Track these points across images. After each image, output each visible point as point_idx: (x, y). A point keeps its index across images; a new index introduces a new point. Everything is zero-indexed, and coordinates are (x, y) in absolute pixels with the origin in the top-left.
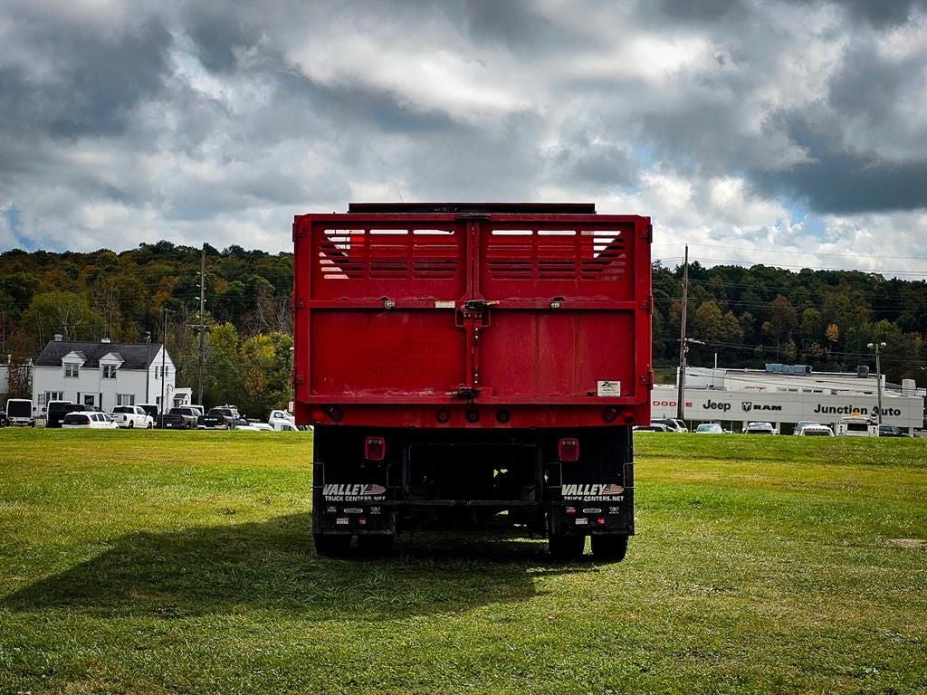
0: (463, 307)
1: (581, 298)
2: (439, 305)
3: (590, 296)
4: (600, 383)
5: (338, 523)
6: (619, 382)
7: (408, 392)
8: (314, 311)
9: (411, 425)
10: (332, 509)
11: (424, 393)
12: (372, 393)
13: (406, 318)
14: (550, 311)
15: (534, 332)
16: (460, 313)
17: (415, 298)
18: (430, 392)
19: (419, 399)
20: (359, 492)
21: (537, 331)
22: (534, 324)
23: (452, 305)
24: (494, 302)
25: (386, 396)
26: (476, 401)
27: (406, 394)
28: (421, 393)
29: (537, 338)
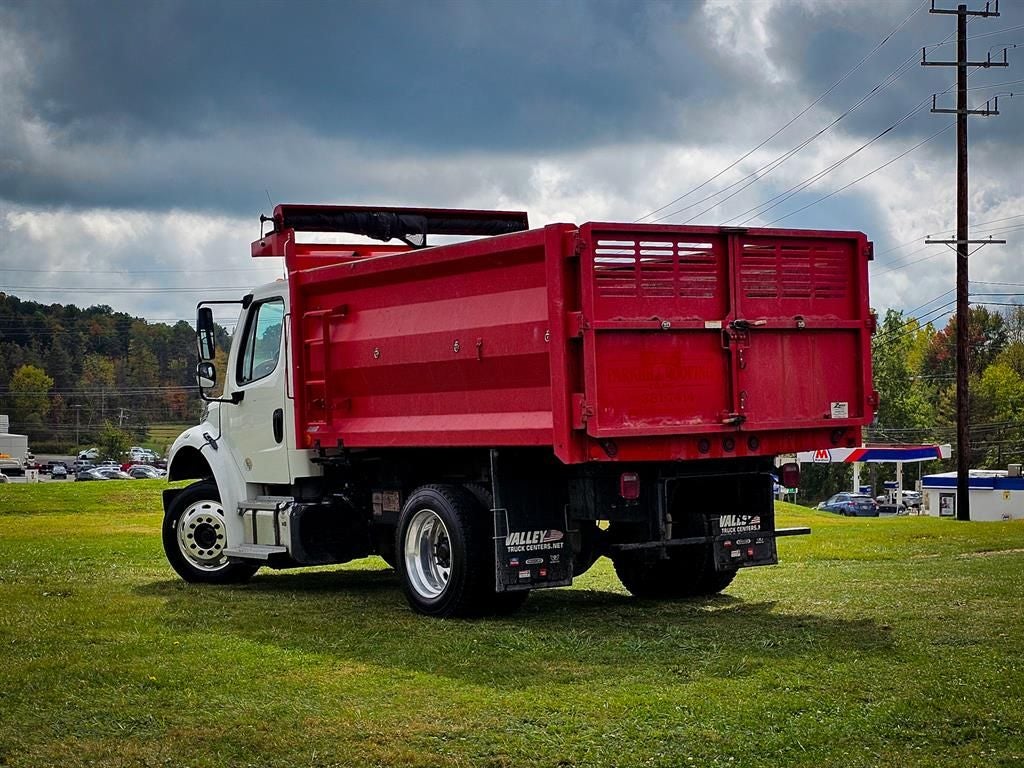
0: (728, 327)
1: (815, 317)
2: (709, 325)
3: (822, 315)
4: (833, 404)
5: (520, 576)
6: (846, 403)
7: (680, 420)
8: (599, 332)
9: (678, 456)
10: (515, 562)
11: (694, 421)
12: (649, 423)
13: (675, 339)
14: (797, 331)
15: (780, 351)
16: (725, 333)
17: (682, 318)
18: (699, 420)
19: (689, 429)
20: (539, 539)
21: (783, 351)
22: (780, 347)
23: (718, 325)
24: (761, 322)
25: (661, 426)
26: (743, 429)
27: (678, 423)
28: (691, 422)
29: (783, 358)
